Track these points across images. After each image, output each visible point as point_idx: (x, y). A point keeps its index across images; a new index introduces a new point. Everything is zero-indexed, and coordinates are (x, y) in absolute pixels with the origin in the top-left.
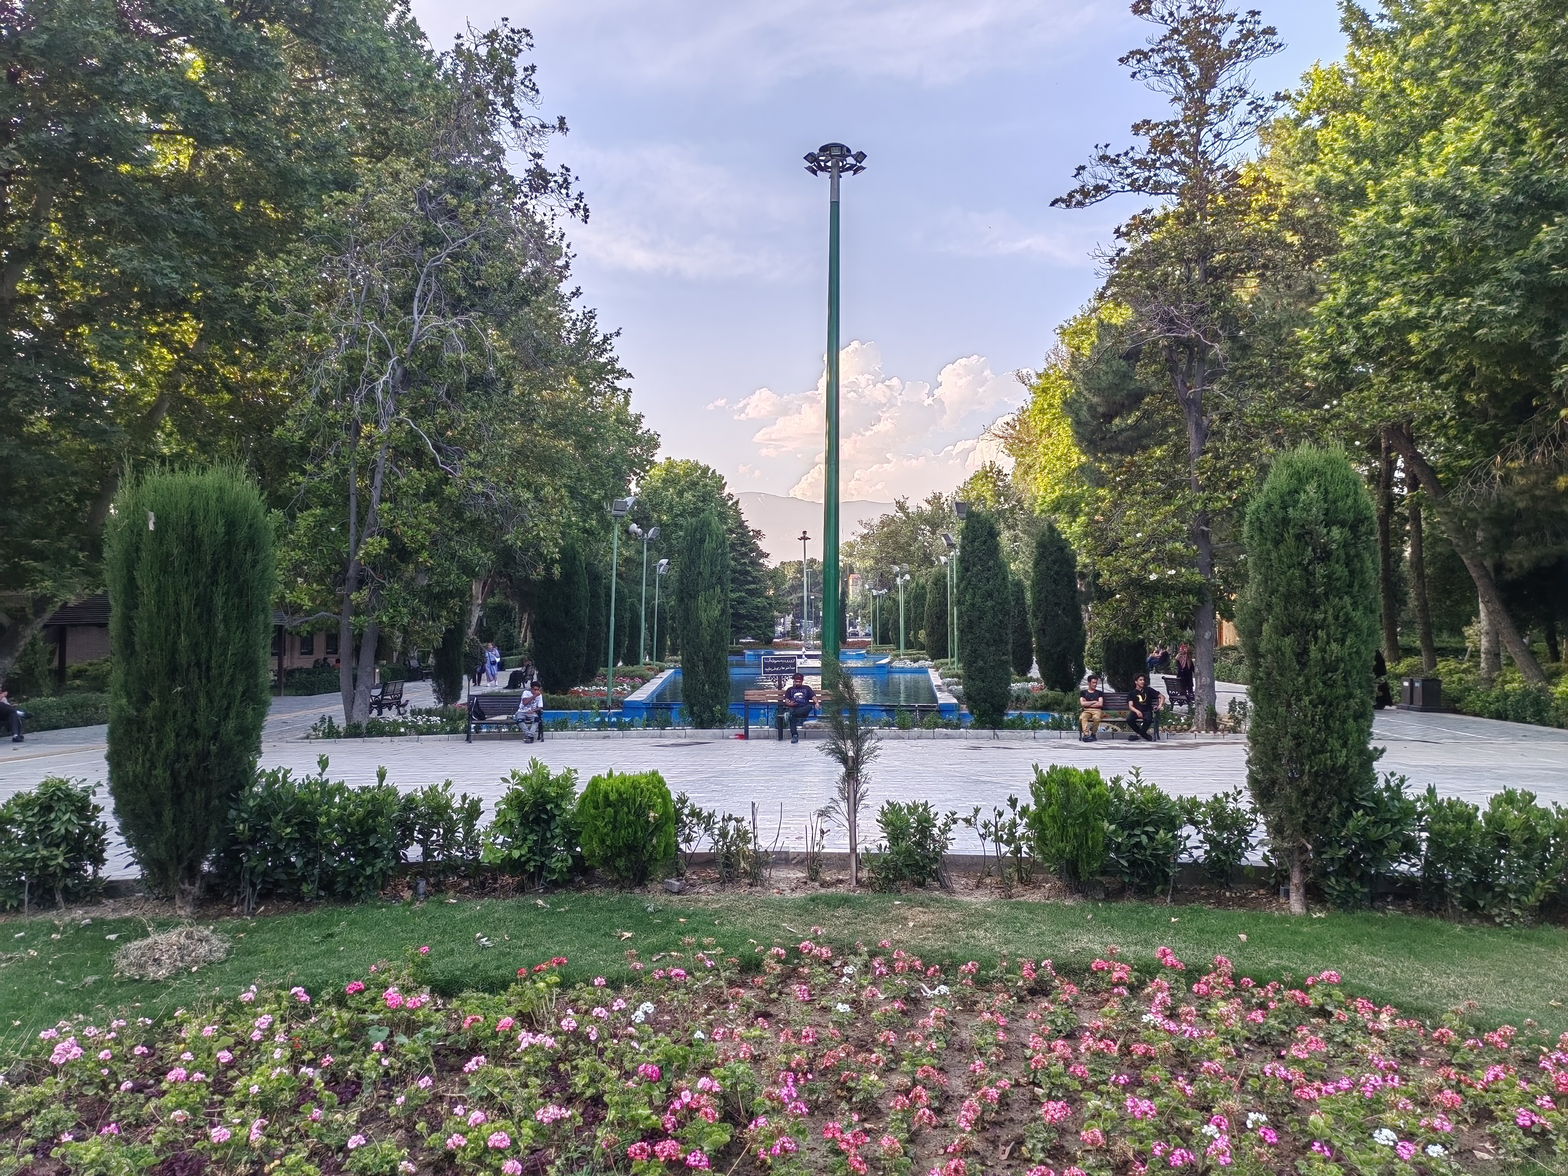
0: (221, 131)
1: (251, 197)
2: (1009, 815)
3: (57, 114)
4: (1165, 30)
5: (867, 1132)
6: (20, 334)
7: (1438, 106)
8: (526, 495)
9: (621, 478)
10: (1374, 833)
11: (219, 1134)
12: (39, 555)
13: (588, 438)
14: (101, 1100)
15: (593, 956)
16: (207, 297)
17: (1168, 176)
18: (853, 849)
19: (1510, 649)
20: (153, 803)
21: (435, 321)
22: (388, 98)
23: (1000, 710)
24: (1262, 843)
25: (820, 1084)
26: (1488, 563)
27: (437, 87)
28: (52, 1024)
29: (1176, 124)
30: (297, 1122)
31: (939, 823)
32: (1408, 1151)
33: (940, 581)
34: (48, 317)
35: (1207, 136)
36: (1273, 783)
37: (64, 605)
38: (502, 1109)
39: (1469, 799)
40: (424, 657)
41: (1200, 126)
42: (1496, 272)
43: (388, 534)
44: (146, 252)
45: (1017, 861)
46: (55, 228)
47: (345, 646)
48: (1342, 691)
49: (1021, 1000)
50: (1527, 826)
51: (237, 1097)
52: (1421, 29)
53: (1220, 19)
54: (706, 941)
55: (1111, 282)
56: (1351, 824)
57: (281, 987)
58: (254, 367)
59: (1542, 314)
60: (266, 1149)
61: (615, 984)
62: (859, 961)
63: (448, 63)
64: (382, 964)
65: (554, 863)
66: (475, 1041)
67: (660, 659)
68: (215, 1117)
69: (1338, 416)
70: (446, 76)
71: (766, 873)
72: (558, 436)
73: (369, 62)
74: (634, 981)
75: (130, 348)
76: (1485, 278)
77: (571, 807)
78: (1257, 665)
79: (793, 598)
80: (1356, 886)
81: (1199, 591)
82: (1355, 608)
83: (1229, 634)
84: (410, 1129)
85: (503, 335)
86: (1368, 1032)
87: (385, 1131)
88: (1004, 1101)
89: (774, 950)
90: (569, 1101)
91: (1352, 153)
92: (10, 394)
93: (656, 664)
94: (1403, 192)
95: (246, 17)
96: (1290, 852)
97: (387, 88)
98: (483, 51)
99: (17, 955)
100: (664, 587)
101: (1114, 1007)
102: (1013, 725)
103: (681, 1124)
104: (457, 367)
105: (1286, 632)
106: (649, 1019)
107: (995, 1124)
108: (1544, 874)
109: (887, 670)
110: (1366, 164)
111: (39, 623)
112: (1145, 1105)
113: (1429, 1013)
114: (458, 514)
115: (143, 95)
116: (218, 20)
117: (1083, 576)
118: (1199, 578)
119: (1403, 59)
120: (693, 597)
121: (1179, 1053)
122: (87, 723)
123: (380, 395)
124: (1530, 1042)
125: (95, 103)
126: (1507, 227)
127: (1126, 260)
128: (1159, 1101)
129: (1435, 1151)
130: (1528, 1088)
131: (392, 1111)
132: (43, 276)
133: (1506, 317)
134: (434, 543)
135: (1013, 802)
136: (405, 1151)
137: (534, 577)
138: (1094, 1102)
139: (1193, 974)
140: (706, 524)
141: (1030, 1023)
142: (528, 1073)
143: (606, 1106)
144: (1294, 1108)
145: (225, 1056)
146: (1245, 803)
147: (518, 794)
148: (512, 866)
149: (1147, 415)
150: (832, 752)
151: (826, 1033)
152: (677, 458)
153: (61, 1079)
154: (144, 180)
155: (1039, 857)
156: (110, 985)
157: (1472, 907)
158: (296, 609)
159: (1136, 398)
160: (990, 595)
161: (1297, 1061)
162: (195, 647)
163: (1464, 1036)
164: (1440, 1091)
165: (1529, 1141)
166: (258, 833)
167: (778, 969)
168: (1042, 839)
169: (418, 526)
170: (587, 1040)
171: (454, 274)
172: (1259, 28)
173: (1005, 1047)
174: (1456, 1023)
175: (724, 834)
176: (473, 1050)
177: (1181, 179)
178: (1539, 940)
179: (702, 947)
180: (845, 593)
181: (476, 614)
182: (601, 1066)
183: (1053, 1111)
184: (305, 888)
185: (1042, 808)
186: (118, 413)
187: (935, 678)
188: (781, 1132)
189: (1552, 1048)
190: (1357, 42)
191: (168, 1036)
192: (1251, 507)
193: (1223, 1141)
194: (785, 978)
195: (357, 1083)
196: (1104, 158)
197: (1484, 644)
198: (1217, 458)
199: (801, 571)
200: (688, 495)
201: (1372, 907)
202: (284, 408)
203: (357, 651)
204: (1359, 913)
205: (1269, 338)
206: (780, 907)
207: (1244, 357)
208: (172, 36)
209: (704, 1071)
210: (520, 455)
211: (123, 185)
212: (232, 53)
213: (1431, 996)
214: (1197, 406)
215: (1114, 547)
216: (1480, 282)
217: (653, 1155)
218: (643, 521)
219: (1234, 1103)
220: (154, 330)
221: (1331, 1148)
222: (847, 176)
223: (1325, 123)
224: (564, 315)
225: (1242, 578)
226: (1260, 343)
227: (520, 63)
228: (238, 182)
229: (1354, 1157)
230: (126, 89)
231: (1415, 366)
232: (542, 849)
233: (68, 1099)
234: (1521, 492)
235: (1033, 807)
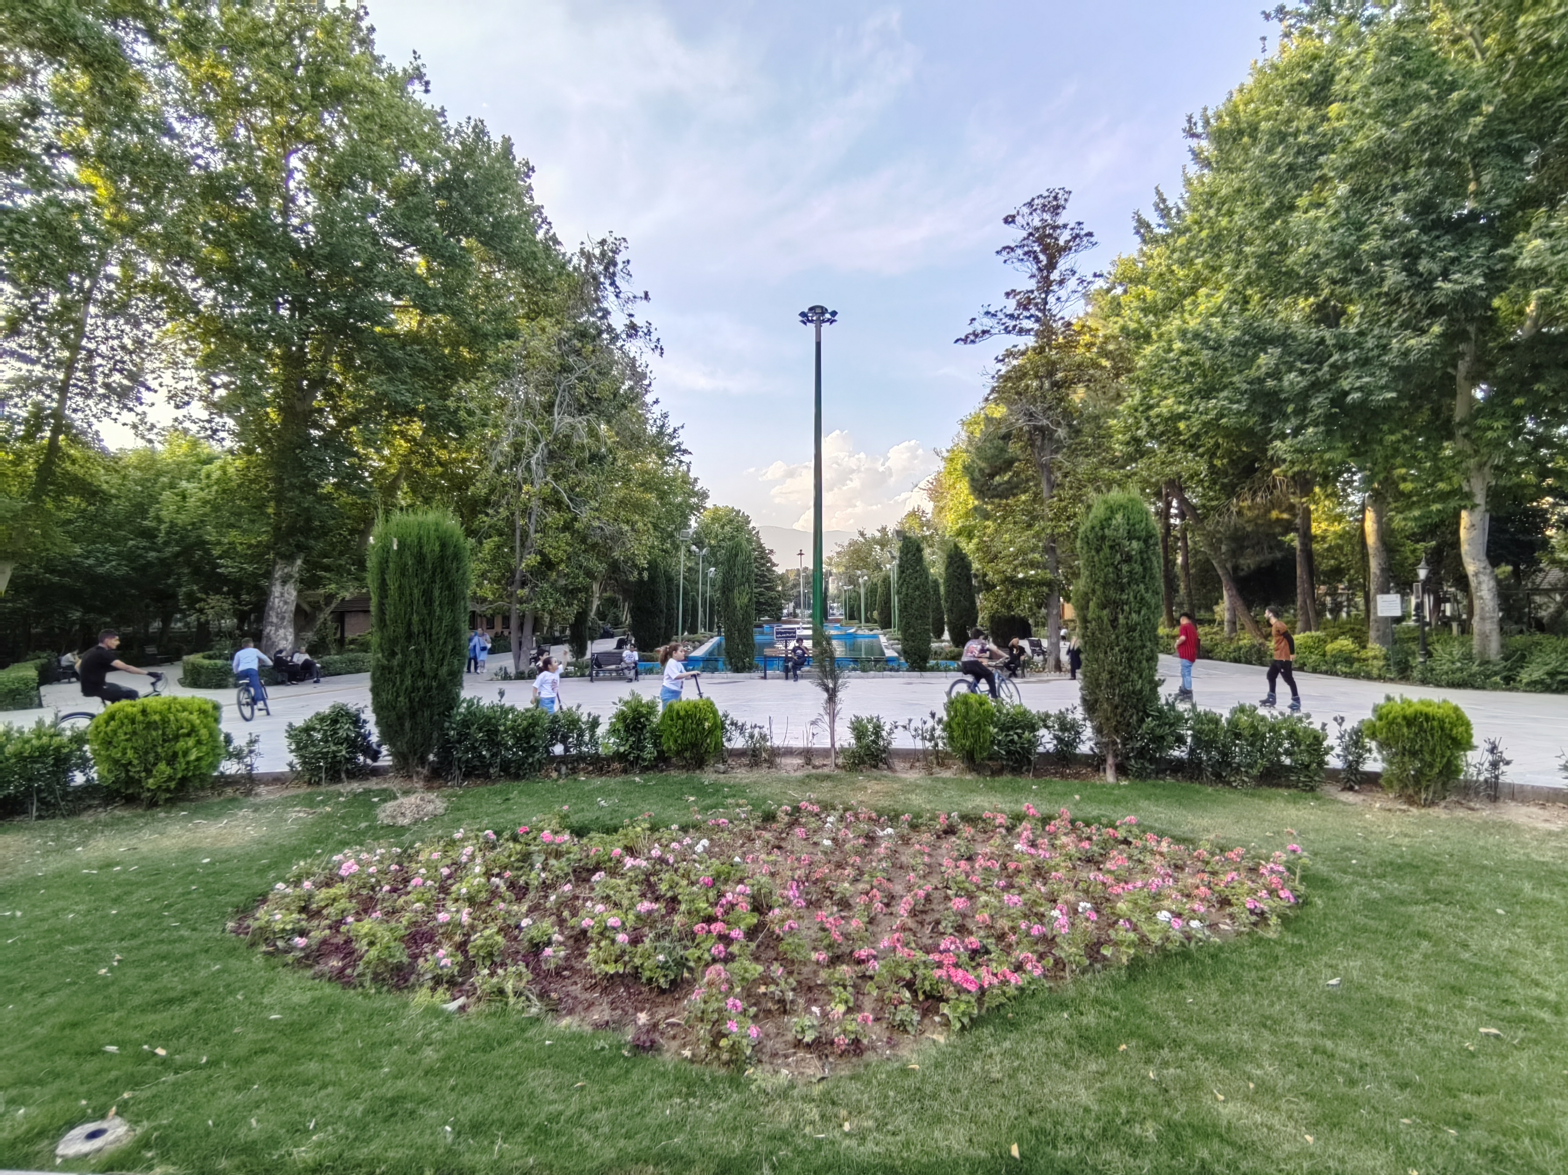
0: (436, 305)
1: (455, 345)
2: (930, 723)
3: (337, 297)
4: (1025, 234)
5: (843, 918)
6: (315, 433)
7: (1195, 281)
8: (626, 528)
9: (685, 518)
10: (1159, 732)
11: (442, 917)
12: (327, 569)
13: (665, 492)
14: (371, 898)
15: (671, 811)
16: (428, 408)
17: (1028, 324)
18: (833, 745)
19: (1243, 619)
20: (399, 718)
21: (568, 419)
22: (538, 282)
23: (925, 659)
24: (1089, 739)
25: (813, 889)
26: (1229, 566)
27: (569, 275)
28: (340, 851)
29: (1032, 292)
30: (490, 911)
31: (887, 728)
32: (1178, 924)
33: (886, 580)
34: (332, 422)
35: (1051, 299)
36: (1096, 701)
37: (343, 599)
38: (615, 904)
39: (1217, 711)
40: (563, 631)
41: (1047, 293)
42: (1231, 383)
43: (540, 552)
44: (390, 380)
45: (936, 753)
46: (336, 367)
47: (514, 623)
48: (1139, 643)
49: (939, 837)
50: (1253, 726)
51: (454, 896)
52: (1184, 233)
53: (1058, 227)
54: (741, 802)
55: (993, 390)
56: (1144, 726)
57: (478, 830)
58: (456, 450)
59: (1261, 410)
60: (472, 927)
61: (684, 829)
62: (837, 814)
63: (575, 261)
64: (540, 816)
65: (646, 755)
66: (598, 863)
67: (711, 630)
68: (440, 906)
69: (1135, 474)
70: (575, 268)
71: (778, 760)
72: (646, 490)
73: (526, 260)
74: (696, 827)
75: (382, 440)
76: (1225, 387)
77: (656, 720)
78: (1086, 628)
79: (794, 592)
80: (1147, 765)
81: (1049, 584)
82: (1147, 591)
83: (1069, 611)
84: (559, 916)
85: (611, 428)
86: (1153, 853)
87: (544, 916)
88: (928, 899)
89: (784, 807)
90: (657, 899)
91: (1143, 310)
92: (309, 469)
93: (708, 633)
94: (1174, 334)
95: (452, 234)
96: (1106, 745)
97: (538, 276)
98: (597, 252)
99: (319, 810)
100: (713, 586)
101: (997, 841)
102: (932, 669)
103: (726, 913)
104: (582, 448)
105: (1104, 607)
106: (706, 850)
107: (922, 912)
108: (1263, 756)
109: (854, 636)
110: (1151, 317)
111: (328, 610)
112: (1016, 899)
113: (1191, 841)
114: (584, 541)
115: (389, 283)
116: (434, 237)
117: (976, 576)
118: (1049, 576)
119: (1173, 251)
120: (732, 591)
121: (1037, 868)
122: (358, 671)
123: (534, 467)
124: (1253, 858)
125: (360, 290)
126: (1239, 356)
127: (1001, 377)
128: (1025, 896)
129: (1195, 924)
130: (1253, 886)
131: (548, 905)
132: (328, 396)
133: (1239, 412)
134: (569, 558)
135: (933, 715)
136: (557, 928)
137: (631, 579)
138: (984, 898)
139: (1046, 820)
140: (739, 545)
141: (944, 851)
142: (631, 882)
143: (679, 902)
144: (1108, 900)
145: (445, 871)
146: (1079, 714)
147: (623, 712)
148: (620, 757)
149: (1017, 474)
150: (819, 685)
151: (816, 858)
152: (720, 505)
153: (346, 885)
154: (389, 336)
155: (949, 749)
156: (375, 828)
157: (1219, 777)
158: (484, 600)
159: (1009, 464)
160: (917, 588)
161: (1110, 872)
162: (422, 622)
163: (1213, 854)
164: (1197, 887)
165: (1254, 918)
166: (463, 736)
167: (787, 819)
168: (951, 738)
169: (558, 548)
170: (667, 862)
171: (580, 390)
172: (1083, 233)
173: (929, 866)
174: (1208, 847)
175: (752, 736)
176: (597, 869)
177: (1036, 326)
178: (1260, 796)
179: (738, 806)
180: (826, 589)
181: (596, 603)
182: (676, 878)
183: (959, 904)
184: (492, 771)
185: (952, 719)
186: (375, 480)
187: (883, 640)
188: (789, 917)
189: (1267, 860)
190: (1144, 241)
191: (411, 858)
192: (1081, 529)
193: (1064, 920)
194: (791, 825)
195: (526, 889)
196: (987, 313)
197: (1227, 616)
198: (1061, 500)
199: (798, 575)
200: (727, 528)
201: (1157, 778)
202: (475, 475)
203: (521, 627)
204: (1149, 781)
205: (1092, 425)
206: (787, 782)
207: (1077, 436)
208: (406, 247)
209: (741, 881)
210: (622, 503)
211: (377, 340)
212: (443, 256)
213: (1192, 831)
214: (1047, 469)
215: (996, 557)
216: (1222, 390)
217: (709, 932)
218: (699, 543)
219: (1071, 897)
220: (396, 428)
221: (1131, 922)
222: (825, 326)
223: (1125, 292)
224: (649, 415)
225: (1076, 575)
226: (1087, 428)
227: (620, 259)
228: (446, 336)
229: (1145, 928)
230: (378, 280)
231: (1183, 443)
232: (638, 746)
233: (351, 897)
234: (1248, 521)
235: (945, 718)
